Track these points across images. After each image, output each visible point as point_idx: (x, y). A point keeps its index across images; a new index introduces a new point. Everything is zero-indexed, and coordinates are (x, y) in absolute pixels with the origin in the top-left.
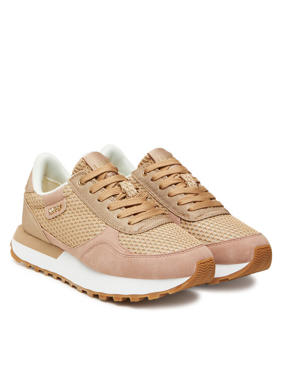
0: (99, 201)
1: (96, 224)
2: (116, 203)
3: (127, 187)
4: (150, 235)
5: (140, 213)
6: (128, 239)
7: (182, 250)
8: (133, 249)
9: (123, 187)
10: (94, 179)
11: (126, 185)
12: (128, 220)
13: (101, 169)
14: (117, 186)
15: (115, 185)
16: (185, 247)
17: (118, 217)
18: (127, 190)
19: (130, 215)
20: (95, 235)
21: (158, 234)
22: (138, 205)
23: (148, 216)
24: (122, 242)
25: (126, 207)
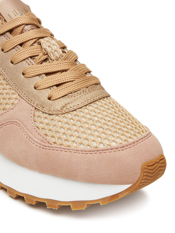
0: (12, 62)
1: (7, 94)
2: (34, 67)
3: (49, 46)
4: (77, 118)
5: (65, 83)
6: (46, 121)
7: (121, 145)
8: (53, 137)
9: (44, 46)
10: (8, 34)
11: (48, 44)
12: (48, 92)
13: (17, 19)
14: (36, 44)
15: (35, 42)
16: (125, 140)
17: (35, 88)
18: (49, 50)
19: (52, 87)
20: (4, 109)
21: (88, 116)
22: (62, 71)
23: (76, 88)
24: (38, 124)
25: (47, 74)
